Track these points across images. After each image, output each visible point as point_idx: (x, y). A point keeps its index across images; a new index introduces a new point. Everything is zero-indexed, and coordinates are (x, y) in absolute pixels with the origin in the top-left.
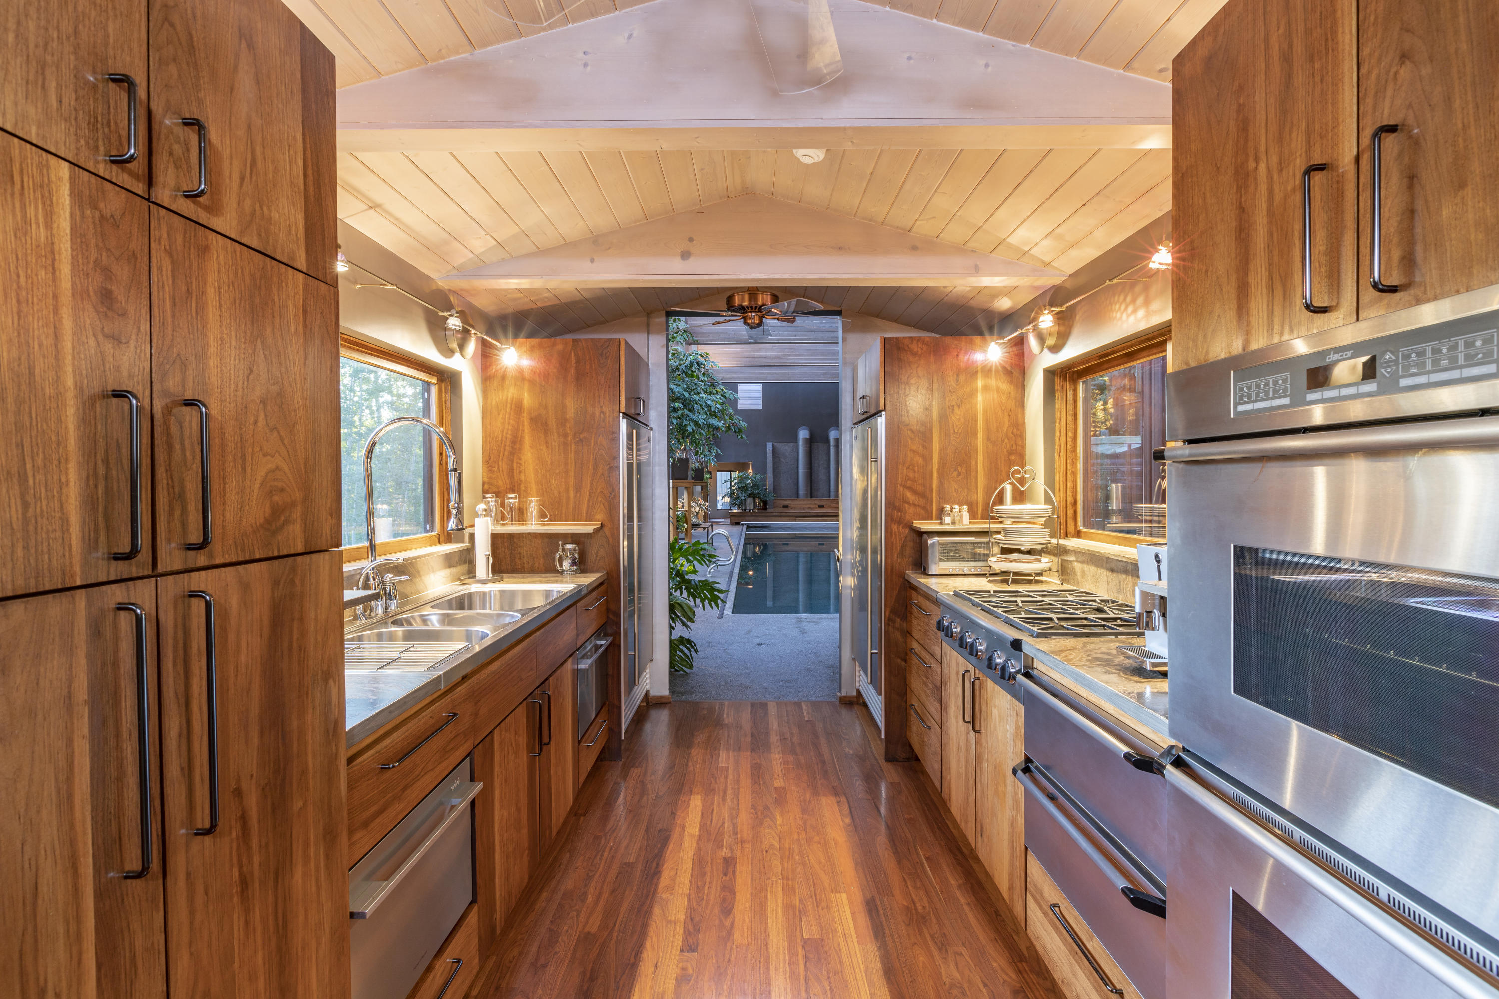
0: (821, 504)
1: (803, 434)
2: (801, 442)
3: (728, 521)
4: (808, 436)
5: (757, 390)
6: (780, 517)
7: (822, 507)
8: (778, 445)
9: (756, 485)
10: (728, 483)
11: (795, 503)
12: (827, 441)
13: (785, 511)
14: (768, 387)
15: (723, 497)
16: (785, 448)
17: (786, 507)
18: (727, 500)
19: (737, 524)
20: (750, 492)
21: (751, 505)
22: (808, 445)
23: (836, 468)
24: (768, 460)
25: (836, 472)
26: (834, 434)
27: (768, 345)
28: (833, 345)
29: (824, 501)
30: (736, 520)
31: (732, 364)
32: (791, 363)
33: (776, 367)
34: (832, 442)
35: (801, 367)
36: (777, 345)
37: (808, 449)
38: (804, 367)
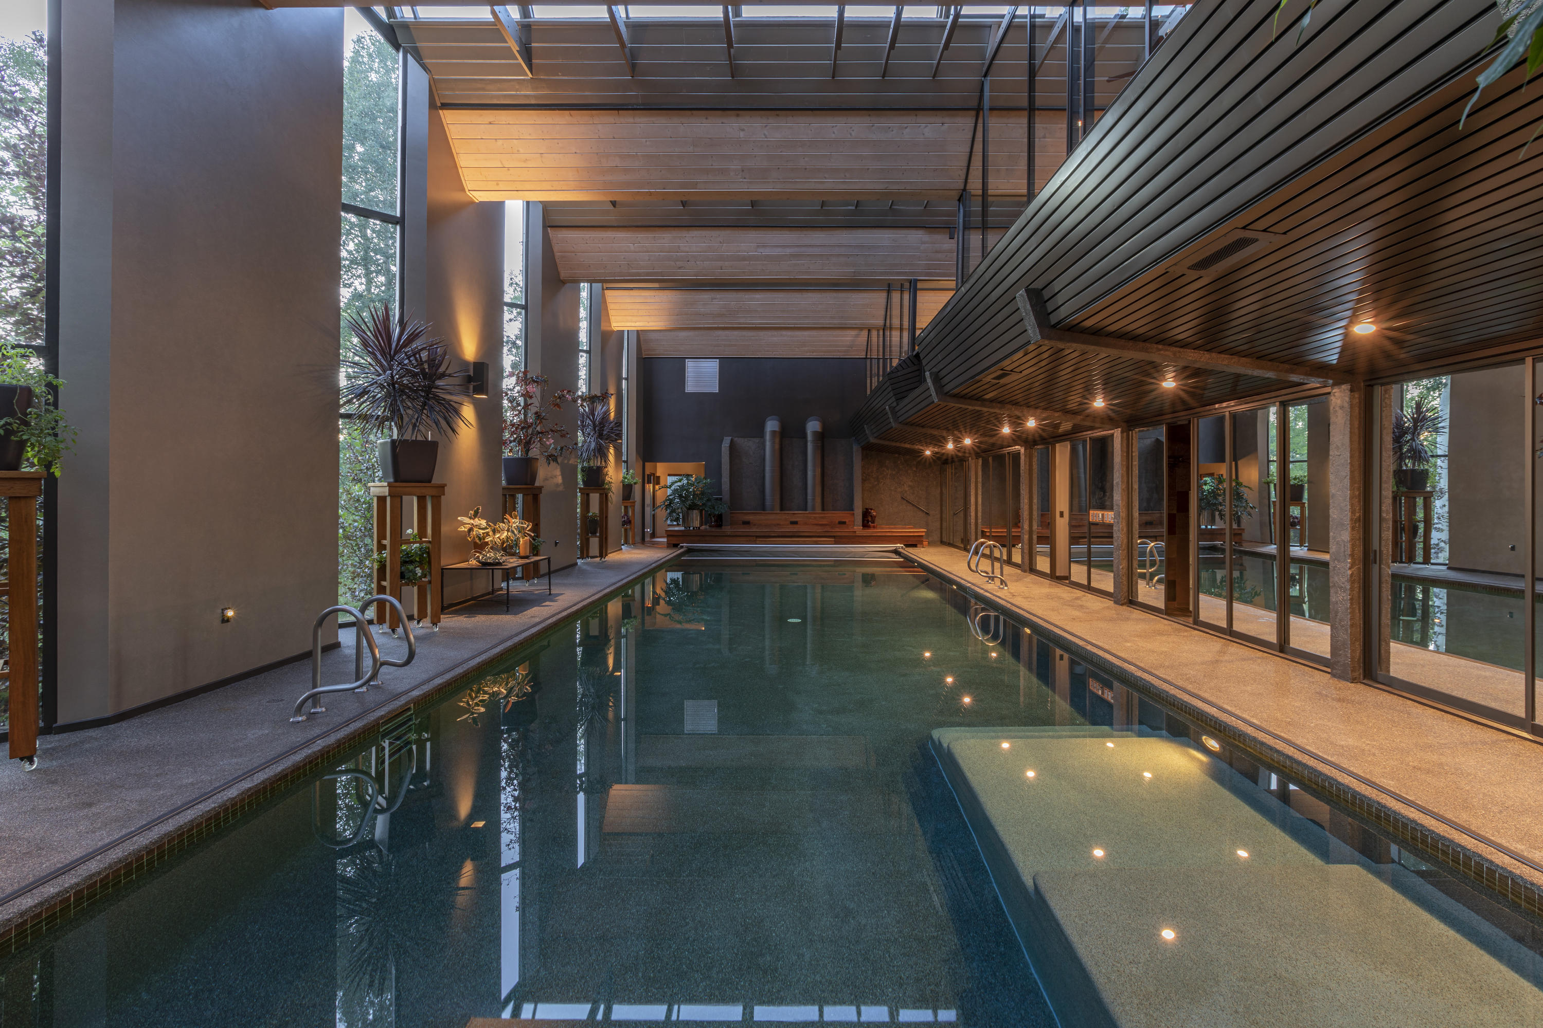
0: (795, 519)
1: (772, 425)
2: (768, 437)
4: (777, 429)
5: (712, 367)
6: (738, 537)
7: (795, 523)
8: (739, 441)
11: (759, 517)
12: (804, 436)
13: (745, 529)
14: (726, 363)
16: (747, 444)
17: (746, 523)
19: (675, 545)
21: (696, 520)
22: (777, 440)
23: (814, 471)
24: (723, 460)
25: (814, 476)
26: (813, 426)
27: (705, 296)
28: (797, 295)
29: (799, 515)
30: (674, 541)
31: (660, 324)
32: (740, 324)
33: (736, 333)
34: (810, 437)
35: (769, 333)
36: (718, 295)
37: (777, 447)
38: (775, 333)
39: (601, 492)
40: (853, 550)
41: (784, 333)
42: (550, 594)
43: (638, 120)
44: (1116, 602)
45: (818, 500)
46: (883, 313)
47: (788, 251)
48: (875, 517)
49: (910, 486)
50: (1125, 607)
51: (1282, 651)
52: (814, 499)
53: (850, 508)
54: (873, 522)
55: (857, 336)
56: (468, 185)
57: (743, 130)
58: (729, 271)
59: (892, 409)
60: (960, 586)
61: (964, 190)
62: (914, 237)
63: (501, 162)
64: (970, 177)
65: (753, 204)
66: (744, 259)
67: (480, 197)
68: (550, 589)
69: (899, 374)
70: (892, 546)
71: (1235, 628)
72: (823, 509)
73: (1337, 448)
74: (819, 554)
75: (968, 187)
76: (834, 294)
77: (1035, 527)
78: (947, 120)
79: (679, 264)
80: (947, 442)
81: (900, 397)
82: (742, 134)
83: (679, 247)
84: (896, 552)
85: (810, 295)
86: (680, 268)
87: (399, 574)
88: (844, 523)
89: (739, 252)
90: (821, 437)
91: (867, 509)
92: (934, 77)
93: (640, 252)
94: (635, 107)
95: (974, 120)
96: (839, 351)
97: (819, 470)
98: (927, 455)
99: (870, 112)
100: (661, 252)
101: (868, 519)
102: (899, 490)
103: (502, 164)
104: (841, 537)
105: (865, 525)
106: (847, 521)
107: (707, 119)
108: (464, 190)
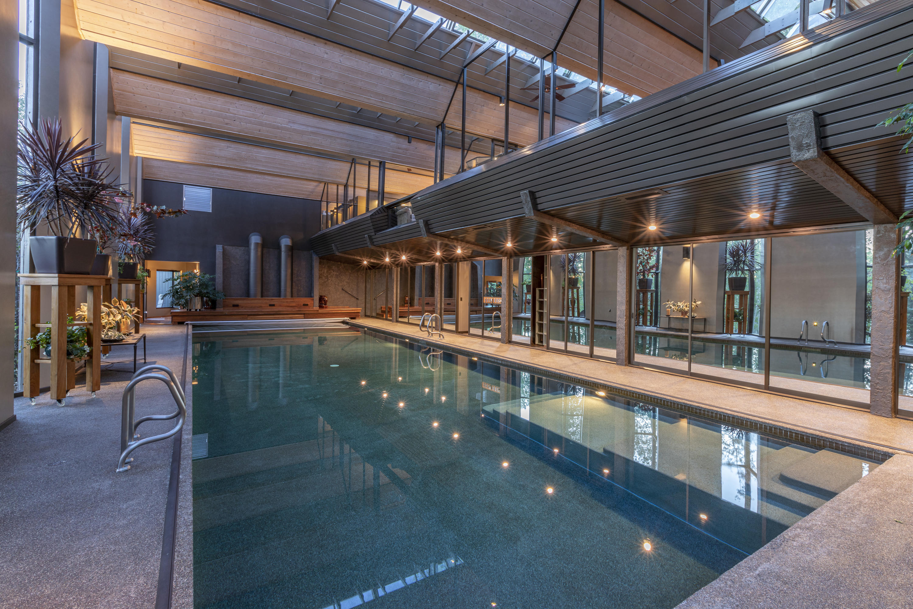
0: (272, 303)
1: (255, 239)
2: (252, 247)
3: (169, 319)
4: (259, 242)
5: (206, 194)
6: (230, 316)
7: (273, 305)
8: (228, 248)
9: (203, 285)
10: (171, 282)
11: (245, 302)
12: (279, 248)
13: (236, 310)
14: (220, 192)
15: (164, 296)
16: (236, 252)
17: (236, 306)
18: (169, 299)
19: (181, 323)
20: (197, 291)
21: (197, 304)
22: (260, 249)
23: (286, 271)
24: (217, 261)
25: (286, 276)
26: (285, 242)
27: (223, 144)
28: (293, 156)
29: (275, 301)
30: (180, 319)
31: (179, 157)
32: (247, 167)
33: (229, 172)
34: (283, 249)
35: (255, 176)
36: (233, 145)
37: (259, 253)
38: (258, 176)
39: (137, 283)
40: (316, 322)
41: (266, 177)
42: (145, 362)
43: (253, 23)
44: (502, 343)
45: (289, 290)
46: (347, 176)
47: (310, 129)
48: (327, 301)
49: (347, 282)
50: (507, 344)
51: (591, 357)
52: (285, 290)
53: (310, 294)
54: (326, 305)
55: (317, 186)
56: (81, 25)
57: (327, 54)
58: (265, 133)
59: (370, 237)
60: (410, 338)
61: (443, 122)
62: (389, 137)
63: (122, 16)
64: (447, 116)
65: (292, 93)
66: (278, 128)
67: (86, 36)
68: (145, 359)
69: (377, 216)
70: (341, 319)
71: (568, 349)
72: (292, 296)
73: (621, 272)
74: (294, 325)
75: (445, 122)
76: (317, 159)
77: (443, 306)
78: (442, 84)
79: (226, 121)
80: (385, 257)
81: (378, 230)
82: (326, 56)
83: (229, 109)
84: (344, 322)
85: (301, 157)
86: (227, 124)
87: (66, 352)
88: (307, 305)
89: (275, 122)
90: (291, 249)
91: (321, 296)
92: (441, 59)
93: (196, 106)
94: (254, 14)
95: (454, 88)
96: (303, 194)
97: (289, 271)
98: (364, 265)
99: (405, 67)
100: (213, 109)
101: (322, 302)
102: (340, 284)
103: (123, 18)
104: (309, 314)
105: (321, 307)
106: (309, 303)
107: (304, 39)
108: (76, 27)
